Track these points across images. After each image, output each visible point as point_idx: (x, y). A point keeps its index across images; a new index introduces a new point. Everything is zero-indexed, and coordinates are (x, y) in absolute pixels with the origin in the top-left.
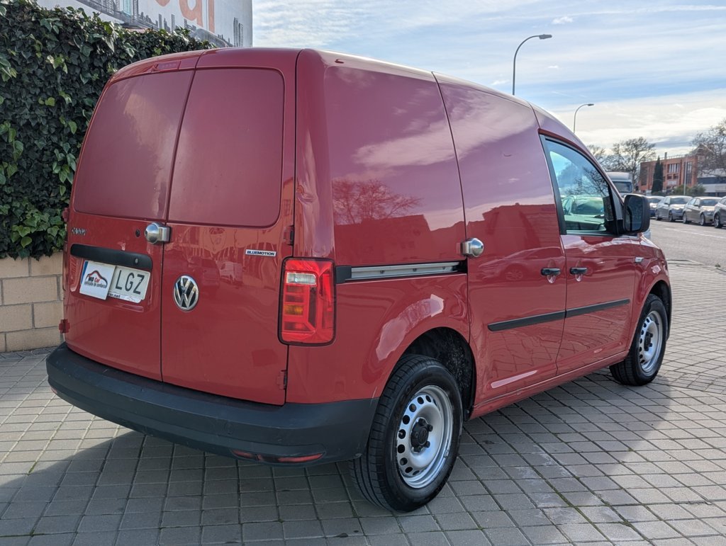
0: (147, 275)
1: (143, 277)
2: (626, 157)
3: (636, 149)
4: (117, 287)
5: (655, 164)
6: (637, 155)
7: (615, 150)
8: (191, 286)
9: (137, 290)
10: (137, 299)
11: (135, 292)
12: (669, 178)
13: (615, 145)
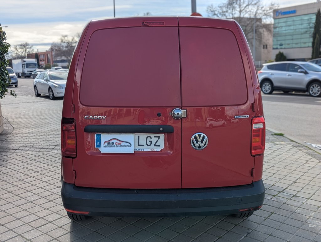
0: (162, 136)
1: (159, 137)
2: (21, 51)
3: (25, 48)
4: (139, 145)
5: (35, 55)
6: (26, 50)
7: (15, 48)
8: (204, 137)
9: (156, 145)
10: (158, 149)
11: (155, 145)
12: (41, 61)
13: (14, 46)
